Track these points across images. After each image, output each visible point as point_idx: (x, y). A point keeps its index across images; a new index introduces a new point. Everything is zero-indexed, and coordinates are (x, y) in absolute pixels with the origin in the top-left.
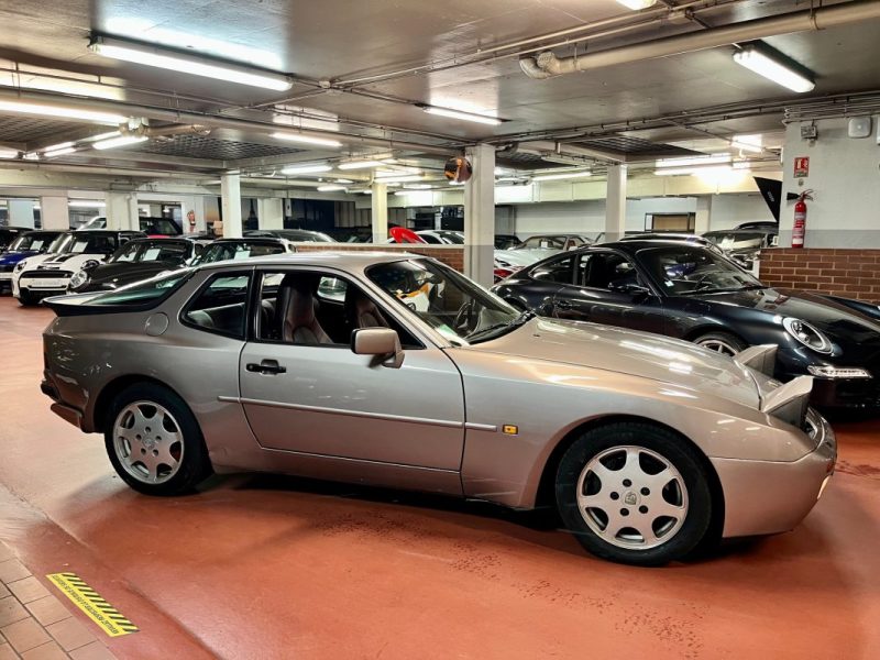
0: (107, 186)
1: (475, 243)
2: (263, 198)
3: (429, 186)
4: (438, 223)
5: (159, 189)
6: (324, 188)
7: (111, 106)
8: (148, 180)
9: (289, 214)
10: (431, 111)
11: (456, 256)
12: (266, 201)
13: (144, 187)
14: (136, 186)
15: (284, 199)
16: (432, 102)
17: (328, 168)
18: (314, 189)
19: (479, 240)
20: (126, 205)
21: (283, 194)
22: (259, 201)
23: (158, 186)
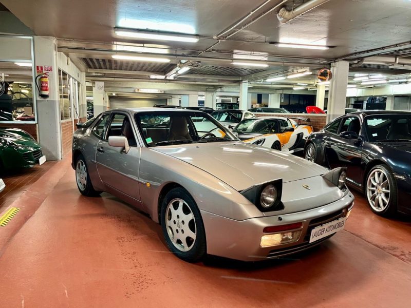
0: (205, 89)
1: (331, 114)
2: (271, 94)
3: (355, 86)
4: (365, 106)
5: (225, 90)
6: (296, 88)
7: (162, 56)
8: (220, 87)
9: (282, 101)
10: (280, 45)
11: (323, 120)
12: (272, 95)
13: (219, 90)
14: (216, 89)
15: (281, 94)
16: (280, 41)
17: (284, 78)
18: (291, 89)
19: (334, 111)
20: (212, 97)
21: (281, 92)
22: (270, 95)
23: (225, 89)
